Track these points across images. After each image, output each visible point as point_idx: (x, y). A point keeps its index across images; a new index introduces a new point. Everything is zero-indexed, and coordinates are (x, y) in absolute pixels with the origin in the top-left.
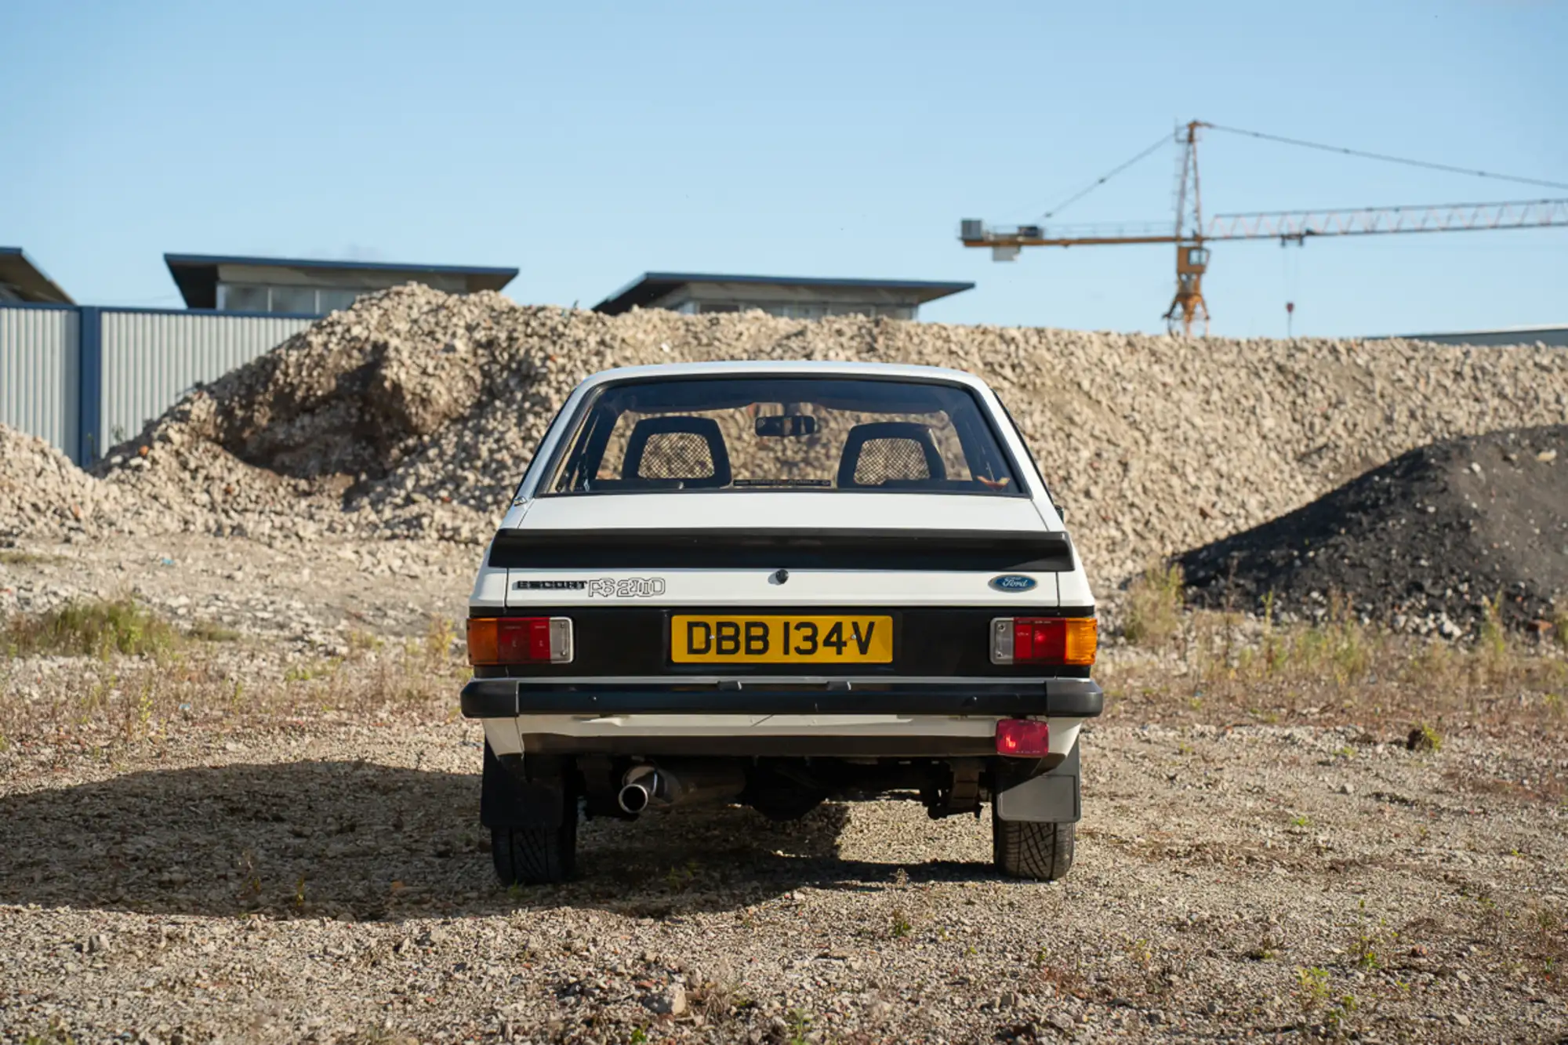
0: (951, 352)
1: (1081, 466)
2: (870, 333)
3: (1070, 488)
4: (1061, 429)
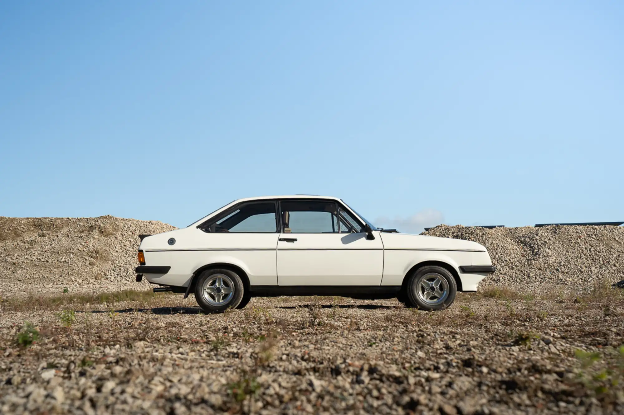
0: (577, 232)
1: (613, 259)
2: (555, 229)
3: (609, 264)
4: (608, 250)
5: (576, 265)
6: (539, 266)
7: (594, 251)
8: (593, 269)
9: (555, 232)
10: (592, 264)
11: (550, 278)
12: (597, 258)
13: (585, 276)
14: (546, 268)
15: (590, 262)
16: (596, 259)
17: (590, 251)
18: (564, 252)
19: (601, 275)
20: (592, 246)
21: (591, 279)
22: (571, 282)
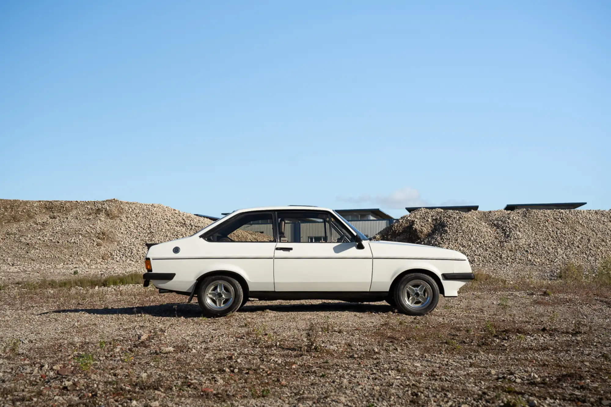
0: (545, 216)
1: (577, 241)
2: (525, 212)
3: (574, 246)
4: (573, 232)
5: (544, 247)
6: (510, 247)
7: (560, 233)
8: (559, 250)
9: (525, 216)
10: (558, 245)
11: (520, 259)
12: (563, 240)
13: (552, 257)
14: (516, 249)
15: (556, 244)
16: (561, 241)
17: (557, 233)
18: (534, 234)
19: (566, 255)
20: (558, 229)
21: (557, 259)
22: (539, 262)
